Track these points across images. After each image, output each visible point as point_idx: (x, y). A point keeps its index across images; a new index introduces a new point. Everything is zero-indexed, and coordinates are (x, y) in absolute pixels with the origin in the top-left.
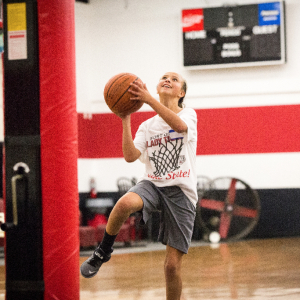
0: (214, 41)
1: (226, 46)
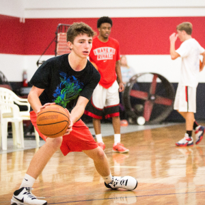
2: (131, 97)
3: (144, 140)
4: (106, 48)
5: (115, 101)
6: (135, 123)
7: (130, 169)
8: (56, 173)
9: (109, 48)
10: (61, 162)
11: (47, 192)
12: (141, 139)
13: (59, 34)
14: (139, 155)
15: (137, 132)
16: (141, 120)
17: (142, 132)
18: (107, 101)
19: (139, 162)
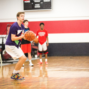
0: (32, 3)
1: (36, 5)
3: (37, 63)
5: (45, 49)
6: (34, 57)
7: (33, 73)
10: (9, 71)
11: (5, 81)
13: (8, 28)
14: (36, 68)
17: (36, 60)
19: (36, 70)
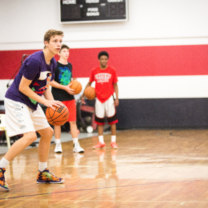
0: (81, 6)
1: (89, 9)
2: (81, 110)
4: (103, 74)
6: (85, 131)
7: (83, 168)
8: (24, 172)
9: (106, 74)
10: (27, 164)
12: (90, 144)
15: (87, 139)
16: (90, 129)
17: (90, 138)
18: (105, 113)
19: (89, 162)
